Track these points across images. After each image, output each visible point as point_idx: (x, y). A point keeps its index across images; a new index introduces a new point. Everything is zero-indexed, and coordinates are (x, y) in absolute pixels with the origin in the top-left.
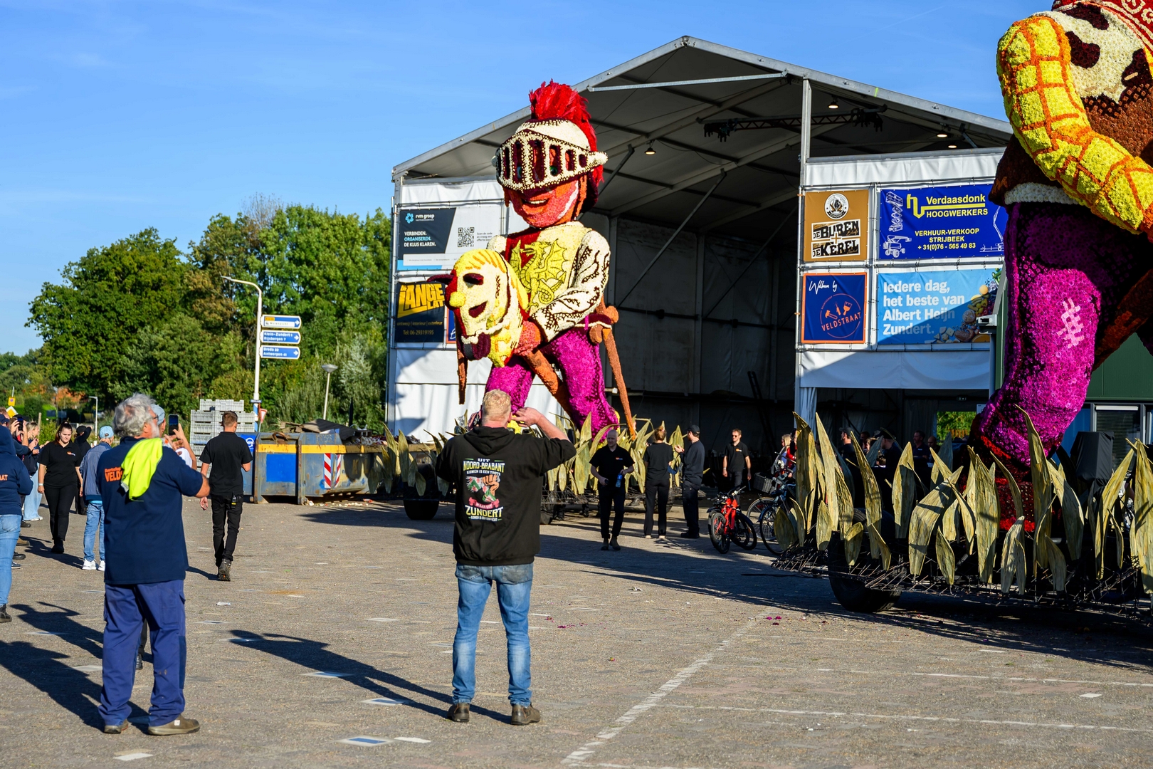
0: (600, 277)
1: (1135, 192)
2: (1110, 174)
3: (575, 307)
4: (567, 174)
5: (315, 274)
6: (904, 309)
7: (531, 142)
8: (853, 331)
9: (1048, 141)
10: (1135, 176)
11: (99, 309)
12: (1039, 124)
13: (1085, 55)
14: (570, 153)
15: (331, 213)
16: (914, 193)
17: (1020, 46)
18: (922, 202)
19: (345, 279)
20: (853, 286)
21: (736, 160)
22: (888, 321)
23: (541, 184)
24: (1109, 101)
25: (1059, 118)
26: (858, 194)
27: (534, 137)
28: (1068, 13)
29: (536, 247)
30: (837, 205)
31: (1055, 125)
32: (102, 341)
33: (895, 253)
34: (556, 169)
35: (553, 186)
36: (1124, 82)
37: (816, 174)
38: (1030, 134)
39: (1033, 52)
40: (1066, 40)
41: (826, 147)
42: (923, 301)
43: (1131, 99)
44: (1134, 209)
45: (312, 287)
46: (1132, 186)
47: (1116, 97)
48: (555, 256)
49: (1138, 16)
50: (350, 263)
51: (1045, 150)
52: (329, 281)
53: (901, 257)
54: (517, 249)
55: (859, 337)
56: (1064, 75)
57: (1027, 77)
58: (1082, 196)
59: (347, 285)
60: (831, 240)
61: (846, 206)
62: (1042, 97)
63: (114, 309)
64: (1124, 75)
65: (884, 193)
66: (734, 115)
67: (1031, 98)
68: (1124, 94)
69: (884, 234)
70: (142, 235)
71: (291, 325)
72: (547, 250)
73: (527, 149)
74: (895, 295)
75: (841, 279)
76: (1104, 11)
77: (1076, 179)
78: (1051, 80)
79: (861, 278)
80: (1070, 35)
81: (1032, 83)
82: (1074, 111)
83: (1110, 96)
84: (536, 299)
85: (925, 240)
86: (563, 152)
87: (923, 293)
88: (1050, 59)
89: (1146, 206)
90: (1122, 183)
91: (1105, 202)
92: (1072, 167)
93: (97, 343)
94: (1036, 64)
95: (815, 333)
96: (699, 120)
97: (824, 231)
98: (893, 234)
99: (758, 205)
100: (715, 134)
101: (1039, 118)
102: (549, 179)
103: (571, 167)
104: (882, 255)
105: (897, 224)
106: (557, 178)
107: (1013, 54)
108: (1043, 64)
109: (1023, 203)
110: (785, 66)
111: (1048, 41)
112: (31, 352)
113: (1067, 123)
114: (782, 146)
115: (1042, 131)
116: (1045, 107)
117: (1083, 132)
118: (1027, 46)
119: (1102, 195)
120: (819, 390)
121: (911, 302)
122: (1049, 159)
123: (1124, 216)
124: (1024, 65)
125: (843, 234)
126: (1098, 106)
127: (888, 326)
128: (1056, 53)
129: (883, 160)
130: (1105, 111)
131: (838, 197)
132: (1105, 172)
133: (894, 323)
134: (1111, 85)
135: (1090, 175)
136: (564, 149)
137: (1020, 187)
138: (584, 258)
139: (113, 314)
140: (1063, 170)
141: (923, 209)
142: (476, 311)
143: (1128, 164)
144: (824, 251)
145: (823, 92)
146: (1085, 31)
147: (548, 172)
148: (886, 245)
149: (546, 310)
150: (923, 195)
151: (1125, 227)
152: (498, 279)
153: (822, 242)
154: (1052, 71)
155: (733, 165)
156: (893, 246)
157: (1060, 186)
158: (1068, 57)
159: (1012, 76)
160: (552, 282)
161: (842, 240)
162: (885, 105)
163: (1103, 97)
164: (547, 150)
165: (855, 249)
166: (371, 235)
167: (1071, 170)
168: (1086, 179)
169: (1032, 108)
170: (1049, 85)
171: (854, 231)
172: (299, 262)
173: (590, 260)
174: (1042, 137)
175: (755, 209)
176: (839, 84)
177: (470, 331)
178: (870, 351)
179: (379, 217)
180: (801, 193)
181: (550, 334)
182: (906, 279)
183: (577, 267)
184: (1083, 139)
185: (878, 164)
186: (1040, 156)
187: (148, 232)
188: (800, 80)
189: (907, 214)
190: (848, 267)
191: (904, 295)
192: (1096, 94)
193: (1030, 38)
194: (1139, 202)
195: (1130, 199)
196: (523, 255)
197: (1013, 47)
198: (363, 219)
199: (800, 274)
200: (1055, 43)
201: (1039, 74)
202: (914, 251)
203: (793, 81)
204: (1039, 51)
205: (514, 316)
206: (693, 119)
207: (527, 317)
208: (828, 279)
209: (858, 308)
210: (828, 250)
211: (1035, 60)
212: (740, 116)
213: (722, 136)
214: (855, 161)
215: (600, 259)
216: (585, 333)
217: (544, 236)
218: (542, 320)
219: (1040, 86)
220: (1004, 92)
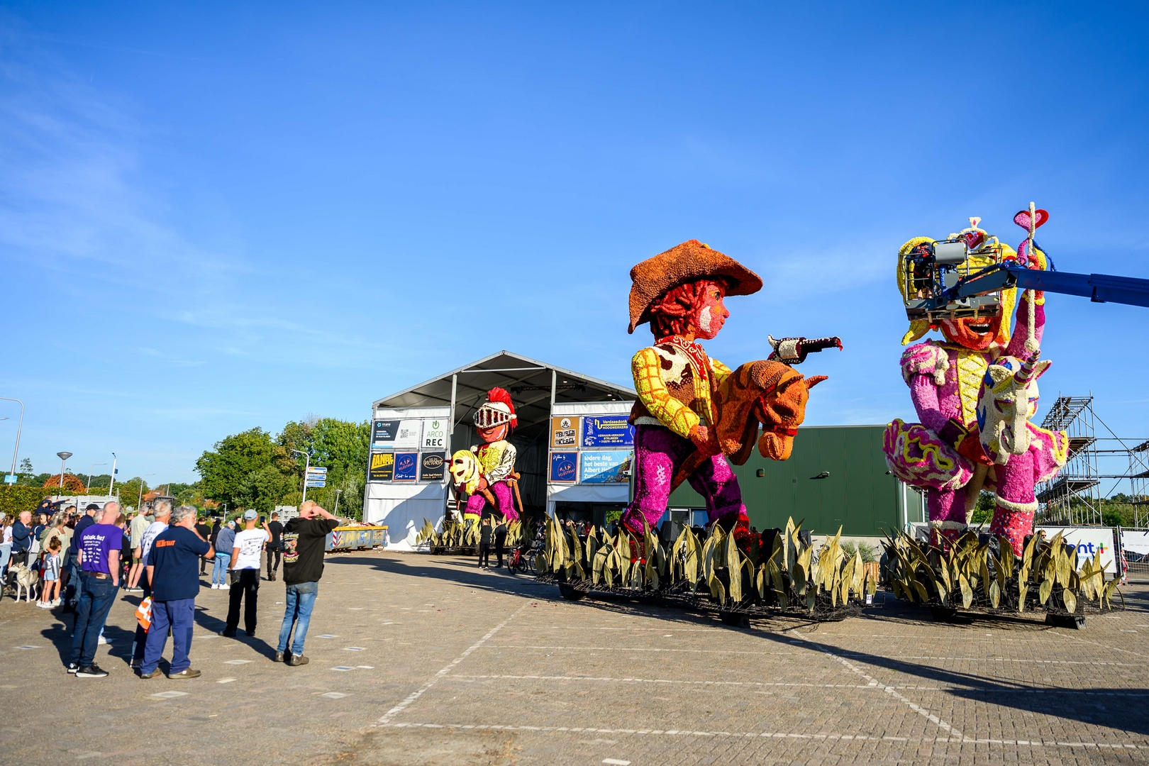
0: (512, 461)
1: (686, 421)
2: (676, 414)
3: (501, 473)
4: (500, 422)
5: (335, 449)
6: (593, 467)
7: (486, 410)
8: (571, 477)
9: (652, 399)
10: (687, 414)
11: (230, 463)
12: (648, 392)
13: (667, 365)
14: (502, 414)
15: (343, 422)
16: (598, 419)
17: (641, 360)
18: (601, 423)
19: (349, 451)
20: (572, 458)
21: (524, 403)
22: (586, 473)
23: (490, 426)
24: (676, 384)
25: (656, 390)
26: (574, 419)
27: (488, 408)
28: (660, 347)
29: (488, 450)
30: (566, 423)
31: (655, 393)
32: (230, 478)
33: (590, 444)
34: (496, 420)
35: (495, 427)
36: (682, 376)
37: (557, 410)
38: (644, 396)
39: (646, 363)
40: (659, 358)
41: (562, 399)
42: (601, 464)
43: (685, 383)
44: (686, 428)
45: (333, 455)
46: (685, 419)
47: (679, 382)
48: (495, 453)
49: (687, 350)
50: (351, 444)
51: (651, 403)
52: (341, 452)
53: (592, 445)
54: (481, 450)
55: (574, 479)
56: (658, 373)
57: (643, 373)
58: (665, 422)
59: (349, 454)
60: (563, 438)
61: (569, 423)
62: (649, 381)
63: (237, 463)
64: (682, 373)
65: (586, 418)
66: (523, 384)
67: (645, 381)
68: (682, 381)
69: (585, 435)
70: (254, 430)
71: (322, 471)
72: (492, 451)
73: (485, 413)
74: (589, 461)
75: (567, 454)
76: (674, 347)
77: (663, 415)
78: (653, 375)
79: (576, 454)
80: (661, 356)
81: (645, 375)
82: (662, 387)
83: (676, 382)
84: (487, 469)
85: (602, 438)
86: (499, 414)
87: (601, 461)
88: (653, 366)
89: (690, 427)
90: (681, 417)
91: (674, 425)
92: (661, 410)
93: (228, 479)
94: (647, 368)
95: (555, 478)
96: (509, 386)
97: (560, 434)
98: (589, 436)
99: (533, 422)
100: (515, 392)
101: (648, 390)
102: (493, 424)
103: (502, 419)
104: (584, 445)
105: (591, 431)
106: (496, 424)
107: (638, 364)
108: (650, 368)
109: (642, 425)
110: (545, 365)
111: (652, 359)
112: (195, 483)
113: (659, 392)
114: (544, 398)
115: (649, 395)
116: (651, 385)
117: (666, 396)
118: (644, 361)
119: (673, 422)
120: (557, 502)
121: (596, 464)
122: (652, 406)
123: (682, 431)
124: (642, 368)
125: (568, 435)
126: (671, 385)
127: (586, 475)
128: (655, 364)
129: (585, 404)
130: (675, 388)
131: (566, 420)
132: (674, 413)
133: (589, 474)
134: (677, 377)
135: (668, 414)
136: (499, 413)
137: (640, 418)
138: (506, 454)
139: (237, 466)
140: (658, 412)
141: (602, 425)
142: (460, 474)
143: (683, 409)
144: (560, 442)
145: (561, 376)
146: (667, 355)
147: (493, 421)
148: (586, 440)
149: (490, 474)
150: (601, 419)
151: (682, 435)
152: (470, 462)
153: (559, 438)
154: (653, 371)
155: (523, 405)
156: (589, 441)
157: (656, 418)
158: (660, 365)
159: (637, 372)
160: (494, 463)
161: (568, 438)
162: (587, 382)
163: (673, 382)
164: (493, 413)
165: (573, 442)
166: (361, 432)
167: (661, 412)
168: (667, 415)
169: (645, 386)
170: (652, 377)
171: (573, 434)
172: (327, 443)
173: (508, 454)
174: (649, 398)
175: (531, 424)
176: (568, 373)
177: (457, 481)
178: (579, 485)
179: (365, 423)
180: (551, 418)
181: (491, 483)
182: (594, 455)
183: (503, 457)
184: (666, 399)
185: (583, 406)
186: (649, 406)
187: (257, 429)
188: (552, 370)
189: (595, 428)
190: (570, 450)
191: (593, 462)
192: (671, 381)
193: (645, 357)
194: (688, 425)
195: (684, 424)
196: (483, 453)
197: (638, 361)
198: (358, 425)
199: (549, 452)
200: (655, 359)
201: (648, 372)
202: (598, 443)
203: (548, 371)
204: (648, 363)
205: (476, 476)
206: (506, 385)
207: (482, 476)
208: (562, 454)
209: (574, 467)
210: (562, 442)
211: (647, 366)
212: (526, 385)
213: (518, 392)
214: (574, 405)
215: (512, 454)
216: (505, 483)
217: (491, 445)
218: (488, 477)
219: (649, 377)
220: (634, 379)
